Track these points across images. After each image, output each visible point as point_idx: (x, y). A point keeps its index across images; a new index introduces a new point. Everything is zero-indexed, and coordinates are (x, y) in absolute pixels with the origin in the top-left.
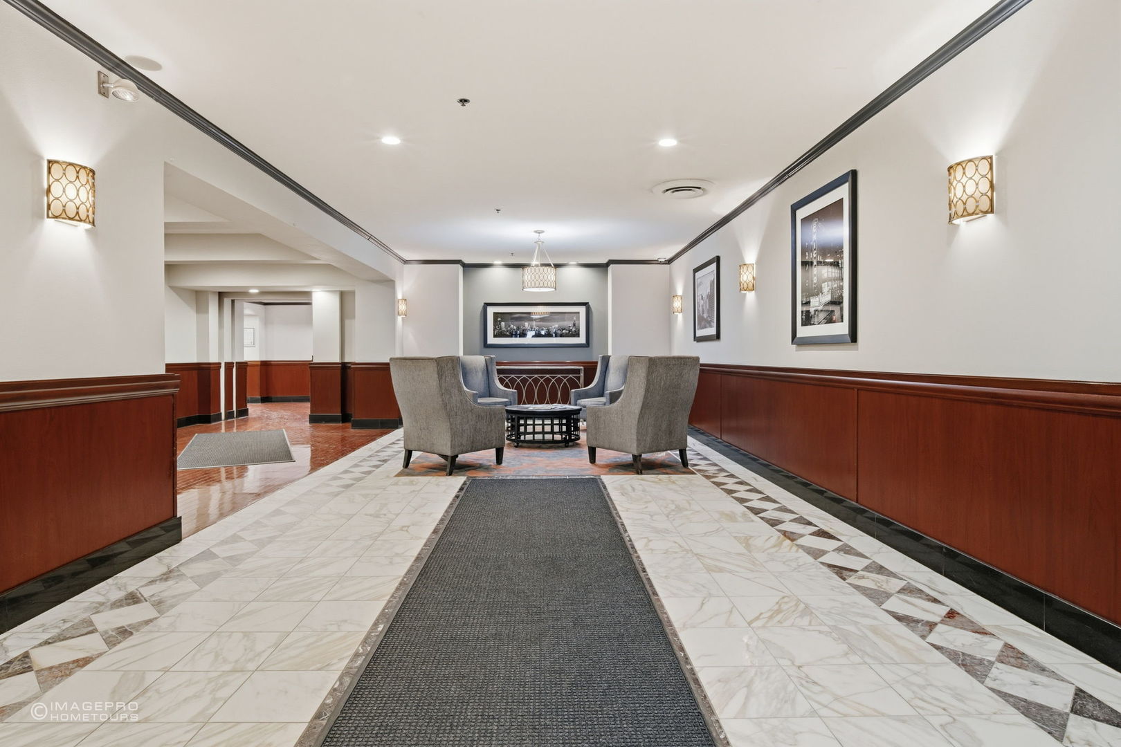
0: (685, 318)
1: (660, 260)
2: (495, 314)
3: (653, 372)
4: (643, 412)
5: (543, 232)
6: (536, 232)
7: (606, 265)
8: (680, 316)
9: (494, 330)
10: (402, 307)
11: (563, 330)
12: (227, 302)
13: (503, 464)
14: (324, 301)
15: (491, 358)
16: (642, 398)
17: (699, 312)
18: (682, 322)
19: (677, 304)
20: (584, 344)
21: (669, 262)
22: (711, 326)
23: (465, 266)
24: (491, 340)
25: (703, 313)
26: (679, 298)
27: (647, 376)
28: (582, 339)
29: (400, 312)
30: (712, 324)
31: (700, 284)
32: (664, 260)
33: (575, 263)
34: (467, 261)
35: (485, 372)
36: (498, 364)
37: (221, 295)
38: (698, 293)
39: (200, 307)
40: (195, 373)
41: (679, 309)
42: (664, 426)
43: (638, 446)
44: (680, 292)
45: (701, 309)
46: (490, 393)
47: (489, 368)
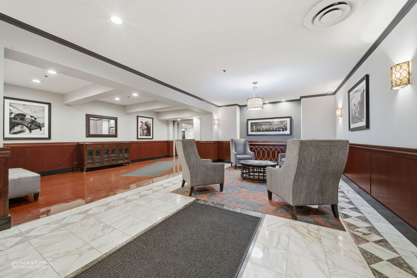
0: (343, 120)
1: (328, 93)
2: (251, 123)
3: (304, 150)
4: (297, 178)
5: (256, 83)
6: (253, 83)
7: (299, 100)
8: (341, 119)
9: (251, 129)
10: (216, 122)
11: (279, 128)
12: (176, 124)
13: (224, 192)
14: (196, 121)
15: (247, 140)
16: (295, 168)
17: (352, 113)
18: (342, 122)
19: (338, 112)
20: (289, 134)
21: (334, 93)
22: (361, 121)
23: (240, 106)
24: (250, 133)
25: (355, 114)
26: (340, 110)
27: (299, 154)
28: (288, 132)
29: (215, 124)
30: (363, 119)
31: (353, 98)
32: (331, 93)
33: (285, 100)
34: (240, 105)
35: (244, 145)
36: (249, 142)
37: (174, 122)
38: (352, 103)
39: (168, 125)
40: (166, 143)
41: (340, 115)
42: (317, 188)
43: (293, 200)
44: (340, 105)
45: (354, 112)
46: (245, 153)
47: (246, 144)
